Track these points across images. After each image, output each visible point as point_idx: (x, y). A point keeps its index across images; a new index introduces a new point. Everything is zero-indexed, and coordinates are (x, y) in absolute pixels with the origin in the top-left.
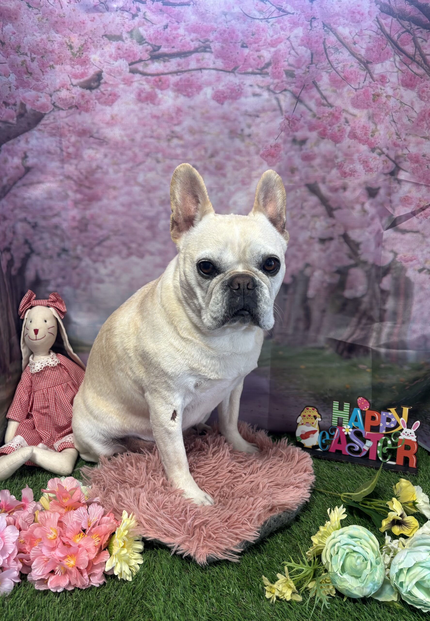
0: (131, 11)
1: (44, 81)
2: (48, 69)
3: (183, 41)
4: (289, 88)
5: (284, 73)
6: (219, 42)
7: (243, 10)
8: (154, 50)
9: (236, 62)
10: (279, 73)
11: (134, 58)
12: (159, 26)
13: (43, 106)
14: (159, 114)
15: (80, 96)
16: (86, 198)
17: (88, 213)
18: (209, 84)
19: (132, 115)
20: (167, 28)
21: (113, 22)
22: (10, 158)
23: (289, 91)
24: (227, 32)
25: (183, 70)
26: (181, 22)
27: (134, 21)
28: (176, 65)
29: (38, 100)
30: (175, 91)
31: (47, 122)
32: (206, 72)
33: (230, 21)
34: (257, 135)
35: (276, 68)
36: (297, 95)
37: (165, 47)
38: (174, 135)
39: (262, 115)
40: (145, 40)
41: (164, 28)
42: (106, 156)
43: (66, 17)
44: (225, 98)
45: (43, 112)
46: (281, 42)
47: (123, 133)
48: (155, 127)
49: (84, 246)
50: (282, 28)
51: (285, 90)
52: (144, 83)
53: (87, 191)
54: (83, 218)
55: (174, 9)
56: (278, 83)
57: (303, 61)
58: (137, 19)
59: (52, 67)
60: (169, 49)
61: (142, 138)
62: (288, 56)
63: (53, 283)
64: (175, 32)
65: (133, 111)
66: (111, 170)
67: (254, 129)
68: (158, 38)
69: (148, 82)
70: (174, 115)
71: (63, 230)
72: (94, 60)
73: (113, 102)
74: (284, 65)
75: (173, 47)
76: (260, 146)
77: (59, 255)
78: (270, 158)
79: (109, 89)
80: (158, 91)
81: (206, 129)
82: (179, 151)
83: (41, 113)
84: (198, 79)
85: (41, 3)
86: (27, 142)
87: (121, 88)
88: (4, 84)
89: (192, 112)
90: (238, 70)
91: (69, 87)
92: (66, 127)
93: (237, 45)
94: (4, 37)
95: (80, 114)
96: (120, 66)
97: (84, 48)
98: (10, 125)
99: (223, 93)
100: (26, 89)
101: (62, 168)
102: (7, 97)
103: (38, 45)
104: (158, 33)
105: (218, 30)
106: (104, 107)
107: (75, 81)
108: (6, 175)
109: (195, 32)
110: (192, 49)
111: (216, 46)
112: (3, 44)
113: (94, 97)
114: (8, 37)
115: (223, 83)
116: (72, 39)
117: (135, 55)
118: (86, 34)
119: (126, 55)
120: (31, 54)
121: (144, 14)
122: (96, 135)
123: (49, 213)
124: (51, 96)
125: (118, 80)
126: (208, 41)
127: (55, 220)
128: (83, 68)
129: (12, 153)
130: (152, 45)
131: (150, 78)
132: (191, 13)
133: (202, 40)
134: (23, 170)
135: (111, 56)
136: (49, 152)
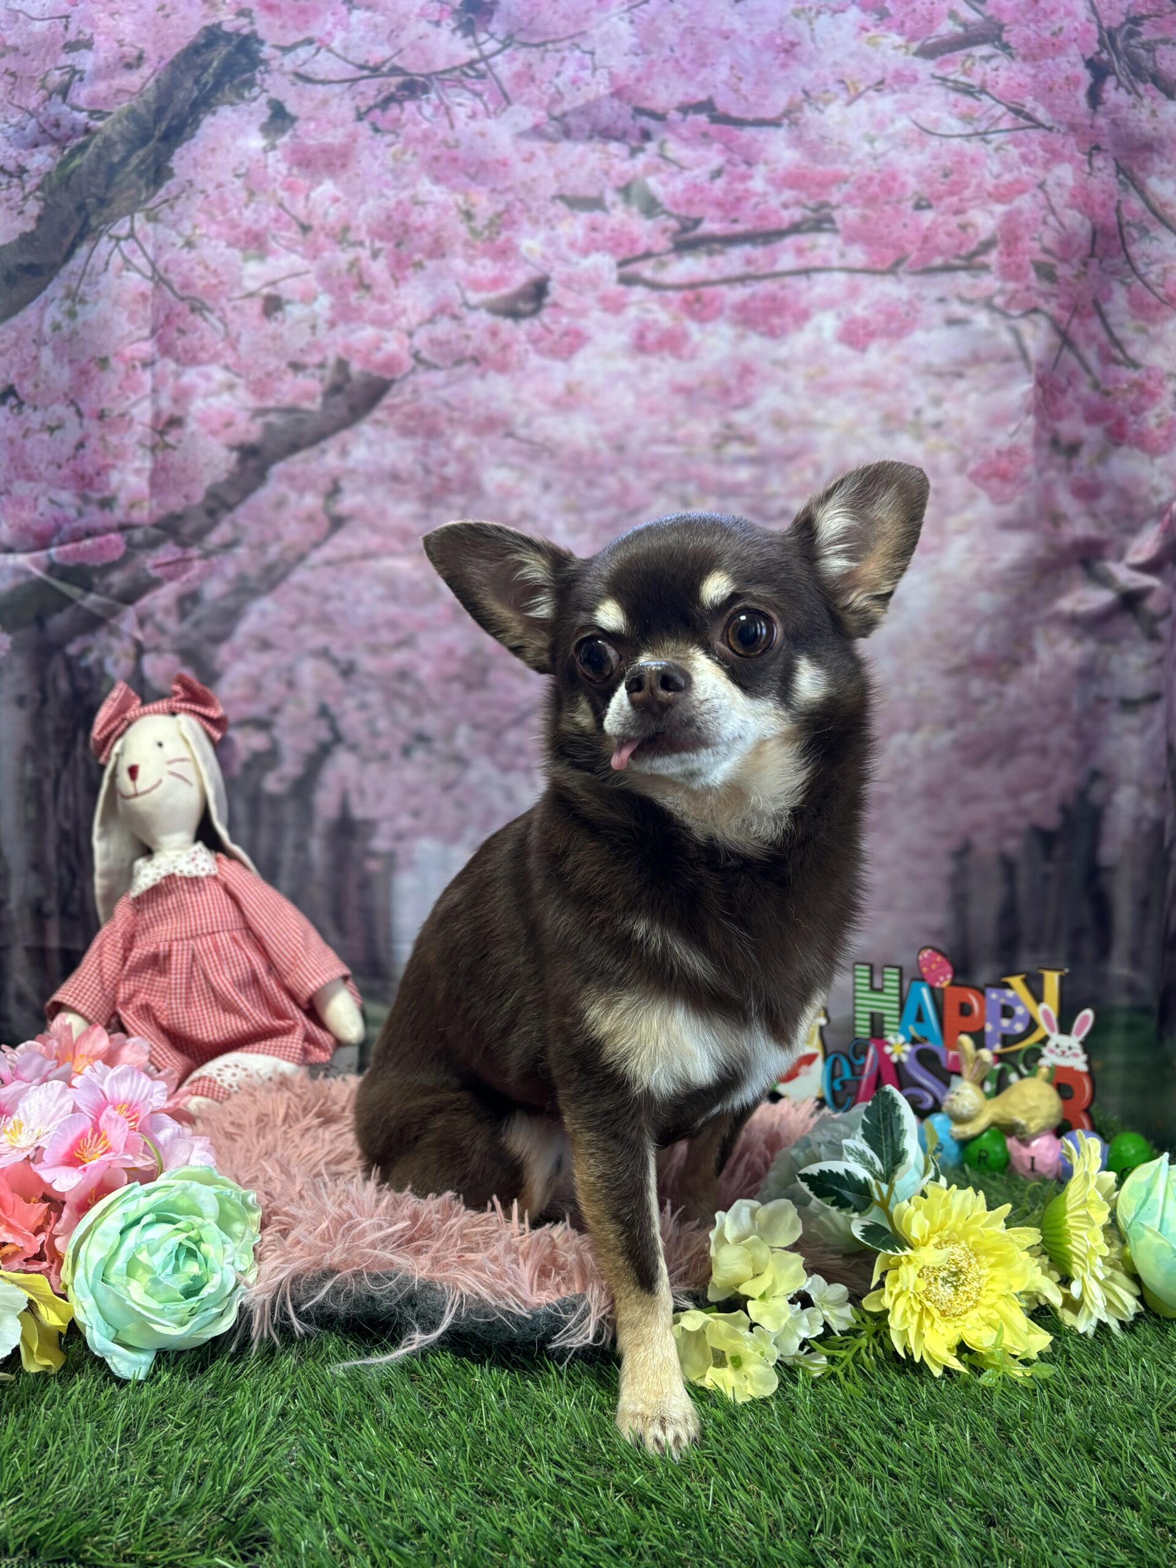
0: (627, 140)
1: (397, 301)
2: (409, 272)
3: (761, 207)
4: (1046, 307)
5: (1031, 267)
6: (855, 206)
7: (919, 121)
8: (685, 230)
9: (902, 248)
10: (1019, 267)
11: (632, 250)
12: (700, 174)
13: (391, 363)
14: (694, 382)
15: (486, 337)
18: (829, 304)
19: (621, 385)
20: (719, 176)
21: (581, 165)
22: (293, 495)
23: (1045, 314)
24: (877, 181)
25: (760, 273)
26: (757, 163)
27: (634, 161)
28: (743, 261)
29: (378, 349)
30: (735, 323)
31: (397, 400)
32: (820, 277)
33: (883, 155)
34: (960, 422)
35: (1009, 255)
36: (1063, 327)
37: (712, 221)
38: (730, 433)
39: (972, 372)
40: (659, 205)
41: (713, 178)
42: (547, 486)
43: (463, 147)
44: (871, 335)
45: (388, 377)
46: (1022, 192)
47: (595, 429)
48: (681, 416)
49: (477, 727)
50: (1025, 159)
51: (1035, 310)
52: (655, 307)
54: (476, 652)
55: (738, 132)
56: (1016, 291)
57: (1075, 246)
58: (640, 156)
59: (419, 265)
60: (725, 225)
61: (645, 445)
62: (1041, 228)
63: (385, 828)
64: (739, 187)
65: (623, 375)
67: (950, 409)
68: (697, 198)
69: (665, 304)
70: (732, 382)
71: (419, 685)
72: (529, 251)
73: (572, 350)
74: (1032, 248)
75: (735, 221)
76: (968, 452)
77: (406, 751)
78: (995, 483)
79: (565, 320)
80: (693, 327)
81: (818, 415)
82: (743, 474)
83: (384, 380)
84: (797, 295)
85: (404, 117)
86: (344, 452)
87: (594, 320)
88: (298, 322)
89: (780, 373)
90: (905, 264)
91: (457, 311)
92: (444, 412)
93: (903, 206)
94: (310, 214)
95: (483, 377)
96: (596, 268)
97: (503, 221)
98: (303, 416)
99: (866, 323)
100: (353, 326)
101: (427, 517)
102: (302, 350)
103: (389, 218)
104: (696, 188)
105: (852, 179)
106: (547, 362)
107: (474, 298)
108: (278, 537)
109: (792, 187)
110: (785, 226)
111: (847, 215)
112: (305, 229)
113: (522, 337)
114: (320, 211)
115: (864, 302)
116: (474, 198)
117: (633, 241)
118: (509, 189)
119: (610, 244)
120: (372, 242)
121: (662, 145)
122: (522, 432)
123: (386, 636)
124: (410, 334)
125: (589, 299)
126: (825, 205)
127: (400, 658)
128: (499, 266)
129: (301, 485)
130: (678, 218)
131: (670, 294)
132: (782, 145)
133: (811, 203)
134: (324, 522)
135: (572, 245)
136: (395, 477)
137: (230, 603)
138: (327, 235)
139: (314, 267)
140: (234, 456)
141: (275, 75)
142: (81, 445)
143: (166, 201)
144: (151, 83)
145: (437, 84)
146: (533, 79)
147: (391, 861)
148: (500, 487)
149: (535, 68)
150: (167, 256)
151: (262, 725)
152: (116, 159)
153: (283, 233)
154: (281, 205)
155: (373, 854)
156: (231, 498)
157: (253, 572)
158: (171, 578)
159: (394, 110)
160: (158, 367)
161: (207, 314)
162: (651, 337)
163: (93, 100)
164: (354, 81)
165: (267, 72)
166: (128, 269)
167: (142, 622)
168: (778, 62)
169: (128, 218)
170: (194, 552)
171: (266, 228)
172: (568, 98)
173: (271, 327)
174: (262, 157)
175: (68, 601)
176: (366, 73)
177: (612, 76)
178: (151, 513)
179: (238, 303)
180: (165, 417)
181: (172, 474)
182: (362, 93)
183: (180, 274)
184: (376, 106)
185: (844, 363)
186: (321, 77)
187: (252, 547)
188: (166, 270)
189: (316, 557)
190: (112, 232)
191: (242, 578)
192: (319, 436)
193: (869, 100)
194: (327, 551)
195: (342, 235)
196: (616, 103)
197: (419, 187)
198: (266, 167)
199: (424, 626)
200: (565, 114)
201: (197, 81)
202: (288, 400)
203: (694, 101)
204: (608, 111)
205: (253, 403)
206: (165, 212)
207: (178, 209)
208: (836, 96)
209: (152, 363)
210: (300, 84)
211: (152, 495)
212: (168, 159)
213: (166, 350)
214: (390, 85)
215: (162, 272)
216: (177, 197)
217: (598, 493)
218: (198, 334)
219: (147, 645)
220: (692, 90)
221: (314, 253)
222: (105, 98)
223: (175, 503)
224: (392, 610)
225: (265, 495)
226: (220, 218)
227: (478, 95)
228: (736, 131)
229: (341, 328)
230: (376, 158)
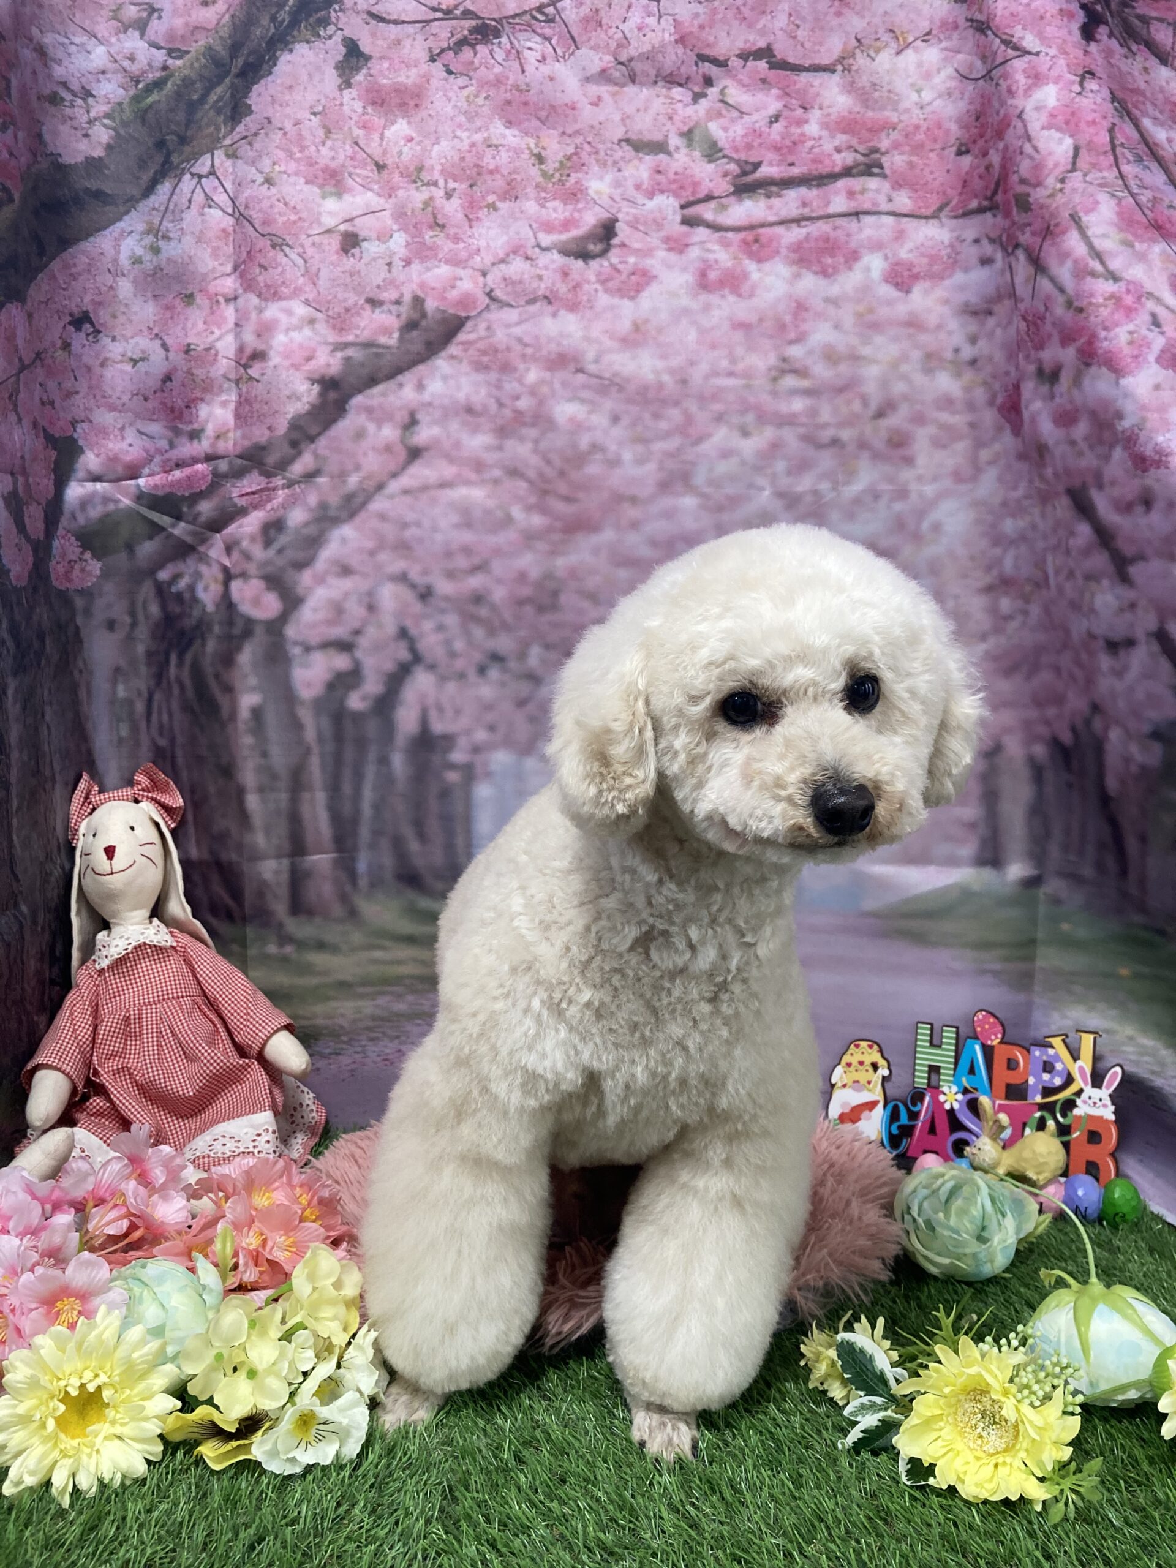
0: (690, 85)
1: (470, 241)
2: (483, 213)
3: (816, 150)
6: (902, 153)
8: (744, 173)
9: (945, 195)
11: (694, 192)
12: (759, 119)
13: (466, 301)
14: (753, 318)
15: (558, 277)
16: (558, 524)
17: (561, 563)
18: (877, 246)
19: (685, 321)
20: (777, 121)
21: (646, 110)
22: (371, 427)
24: (924, 129)
25: (814, 215)
26: (813, 108)
27: (697, 106)
28: (799, 203)
29: (453, 287)
30: (793, 263)
31: (472, 337)
32: (868, 220)
33: (928, 104)
34: (990, 359)
37: (771, 164)
38: (785, 366)
40: (720, 149)
41: (771, 122)
42: (615, 419)
43: (533, 92)
44: (916, 277)
45: (464, 314)
48: (739, 351)
49: (547, 647)
52: (716, 247)
53: (560, 507)
54: (548, 576)
55: (796, 78)
58: (703, 101)
59: (492, 207)
60: (782, 168)
61: (707, 377)
63: (462, 742)
64: (795, 131)
65: (686, 312)
66: (627, 456)
67: (983, 347)
68: (755, 144)
69: (726, 245)
70: (788, 318)
71: (493, 608)
72: (598, 192)
73: (639, 289)
75: (792, 164)
76: (997, 386)
77: (482, 670)
79: (632, 260)
80: (751, 266)
81: (866, 351)
82: (798, 405)
83: (458, 317)
84: (848, 235)
85: (476, 61)
86: (420, 387)
87: (659, 260)
88: (374, 259)
89: (832, 310)
90: (948, 208)
91: (530, 253)
92: (518, 348)
93: (946, 152)
94: (385, 152)
95: (554, 315)
96: (660, 210)
97: (572, 163)
98: (380, 350)
99: (910, 266)
100: (428, 264)
101: (500, 448)
102: (378, 287)
103: (463, 159)
104: (755, 133)
105: (900, 127)
106: (616, 301)
107: (546, 240)
108: (358, 468)
109: (844, 132)
110: (837, 169)
111: (896, 161)
112: (380, 167)
113: (593, 278)
114: (395, 150)
115: (910, 245)
116: (545, 142)
117: (696, 184)
118: (578, 132)
119: (674, 186)
120: (446, 182)
121: (722, 92)
122: (592, 368)
123: (462, 562)
124: (484, 274)
125: (654, 240)
126: (876, 150)
127: (475, 582)
128: (570, 207)
129: (380, 416)
130: (737, 162)
131: (730, 235)
132: (836, 90)
133: (862, 148)
134: (402, 455)
135: (638, 187)
136: (470, 410)
137: (312, 530)
138: (401, 173)
139: (389, 204)
140: (316, 388)
141: (348, 13)
142: (168, 378)
143: (245, 137)
144: (227, 17)
145: (507, 28)
146: (601, 25)
147: (469, 773)
148: (572, 420)
149: (602, 13)
150: (246, 195)
151: (345, 646)
152: (195, 97)
153: (358, 171)
154: (357, 144)
155: (453, 766)
156: (313, 430)
157: (334, 500)
158: (255, 507)
159: (467, 53)
160: (240, 301)
161: (287, 249)
162: (713, 275)
163: (171, 36)
164: (427, 22)
165: (341, 10)
166: (210, 207)
167: (229, 549)
168: (832, 10)
169: (209, 155)
170: (278, 481)
171: (343, 166)
172: (634, 43)
173: (349, 263)
174: (337, 94)
175: (156, 529)
176: (439, 15)
177: (677, 23)
178: (235, 445)
179: (317, 239)
180: (248, 351)
181: (256, 406)
182: (434, 35)
183: (261, 210)
184: (449, 48)
185: (890, 303)
186: (394, 17)
187: (332, 477)
188: (247, 207)
189: (394, 486)
190: (193, 170)
191: (323, 506)
192: (397, 371)
193: (916, 50)
194: (405, 480)
195: (416, 174)
196: (680, 50)
197: (492, 130)
198: (341, 104)
199: (498, 552)
200: (631, 60)
201: (273, 19)
202: (365, 336)
203: (754, 48)
204: (674, 57)
205: (333, 338)
206: (244, 149)
207: (257, 146)
208: (886, 46)
209: (235, 298)
210: (374, 22)
211: (236, 426)
212: (246, 96)
213: (249, 285)
214: (462, 28)
215: (242, 209)
216: (256, 134)
217: (663, 425)
218: (280, 269)
219: (232, 571)
220: (751, 38)
221: (390, 192)
222: (182, 36)
223: (260, 434)
224: (467, 537)
225: (344, 426)
226: (298, 155)
227: (548, 39)
228: (792, 76)
229: (416, 267)
230: (449, 100)
